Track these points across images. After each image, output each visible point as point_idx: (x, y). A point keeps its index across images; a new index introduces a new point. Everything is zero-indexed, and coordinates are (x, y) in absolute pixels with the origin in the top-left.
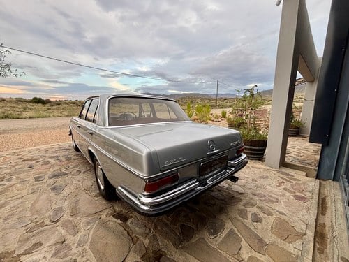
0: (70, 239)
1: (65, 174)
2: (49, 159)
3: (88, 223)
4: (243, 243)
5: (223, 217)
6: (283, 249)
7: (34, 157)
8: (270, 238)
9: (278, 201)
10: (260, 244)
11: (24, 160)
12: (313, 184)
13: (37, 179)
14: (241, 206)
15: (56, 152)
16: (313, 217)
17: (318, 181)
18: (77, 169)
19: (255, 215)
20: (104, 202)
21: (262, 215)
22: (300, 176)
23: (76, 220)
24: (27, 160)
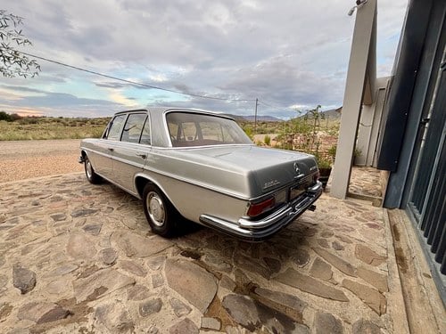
0: (140, 280)
1: (93, 212)
2: (58, 195)
3: (155, 263)
4: (333, 269)
5: (304, 248)
6: (371, 272)
7: (35, 192)
8: (357, 263)
9: (353, 230)
10: (349, 269)
11: (21, 197)
12: (381, 213)
13: (56, 218)
14: (318, 236)
15: (63, 185)
16: (390, 243)
17: (385, 209)
18: (107, 205)
19: (335, 243)
20: (163, 240)
21: (342, 244)
22: (367, 205)
23: (138, 261)
24: (25, 196)
